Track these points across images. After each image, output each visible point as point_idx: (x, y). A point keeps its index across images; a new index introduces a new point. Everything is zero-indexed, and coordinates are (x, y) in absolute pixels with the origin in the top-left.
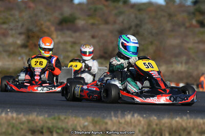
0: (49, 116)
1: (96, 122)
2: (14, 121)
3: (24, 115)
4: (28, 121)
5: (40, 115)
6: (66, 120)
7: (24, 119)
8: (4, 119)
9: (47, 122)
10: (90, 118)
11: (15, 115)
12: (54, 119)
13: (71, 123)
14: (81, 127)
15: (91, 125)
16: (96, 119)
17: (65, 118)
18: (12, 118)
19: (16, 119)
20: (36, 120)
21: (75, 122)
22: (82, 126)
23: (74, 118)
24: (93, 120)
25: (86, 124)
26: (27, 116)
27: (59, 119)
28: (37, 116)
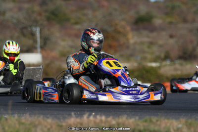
0: (140, 118)
1: (190, 124)
2: (103, 125)
3: (113, 118)
4: (118, 124)
5: (131, 118)
6: (158, 123)
7: (114, 122)
8: (92, 122)
9: (138, 125)
10: (183, 120)
11: (103, 118)
12: (146, 121)
13: (163, 125)
14: (174, 130)
15: (185, 127)
16: (190, 121)
17: (157, 121)
18: (101, 121)
19: (105, 122)
20: (127, 122)
21: (168, 125)
22: (175, 128)
23: (166, 121)
24: (186, 122)
25: (180, 126)
26: (117, 119)
27: (151, 121)
28: (127, 118)
